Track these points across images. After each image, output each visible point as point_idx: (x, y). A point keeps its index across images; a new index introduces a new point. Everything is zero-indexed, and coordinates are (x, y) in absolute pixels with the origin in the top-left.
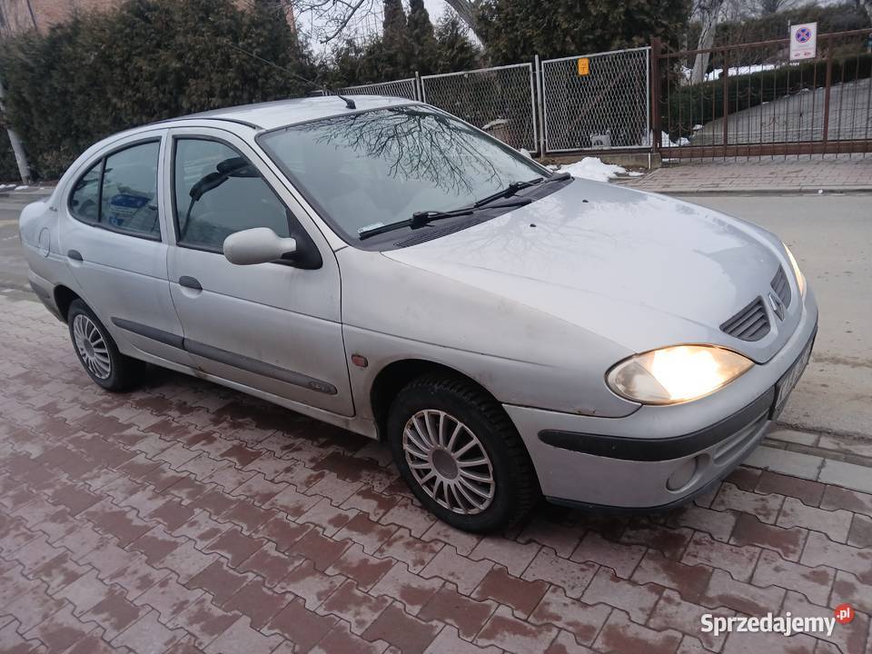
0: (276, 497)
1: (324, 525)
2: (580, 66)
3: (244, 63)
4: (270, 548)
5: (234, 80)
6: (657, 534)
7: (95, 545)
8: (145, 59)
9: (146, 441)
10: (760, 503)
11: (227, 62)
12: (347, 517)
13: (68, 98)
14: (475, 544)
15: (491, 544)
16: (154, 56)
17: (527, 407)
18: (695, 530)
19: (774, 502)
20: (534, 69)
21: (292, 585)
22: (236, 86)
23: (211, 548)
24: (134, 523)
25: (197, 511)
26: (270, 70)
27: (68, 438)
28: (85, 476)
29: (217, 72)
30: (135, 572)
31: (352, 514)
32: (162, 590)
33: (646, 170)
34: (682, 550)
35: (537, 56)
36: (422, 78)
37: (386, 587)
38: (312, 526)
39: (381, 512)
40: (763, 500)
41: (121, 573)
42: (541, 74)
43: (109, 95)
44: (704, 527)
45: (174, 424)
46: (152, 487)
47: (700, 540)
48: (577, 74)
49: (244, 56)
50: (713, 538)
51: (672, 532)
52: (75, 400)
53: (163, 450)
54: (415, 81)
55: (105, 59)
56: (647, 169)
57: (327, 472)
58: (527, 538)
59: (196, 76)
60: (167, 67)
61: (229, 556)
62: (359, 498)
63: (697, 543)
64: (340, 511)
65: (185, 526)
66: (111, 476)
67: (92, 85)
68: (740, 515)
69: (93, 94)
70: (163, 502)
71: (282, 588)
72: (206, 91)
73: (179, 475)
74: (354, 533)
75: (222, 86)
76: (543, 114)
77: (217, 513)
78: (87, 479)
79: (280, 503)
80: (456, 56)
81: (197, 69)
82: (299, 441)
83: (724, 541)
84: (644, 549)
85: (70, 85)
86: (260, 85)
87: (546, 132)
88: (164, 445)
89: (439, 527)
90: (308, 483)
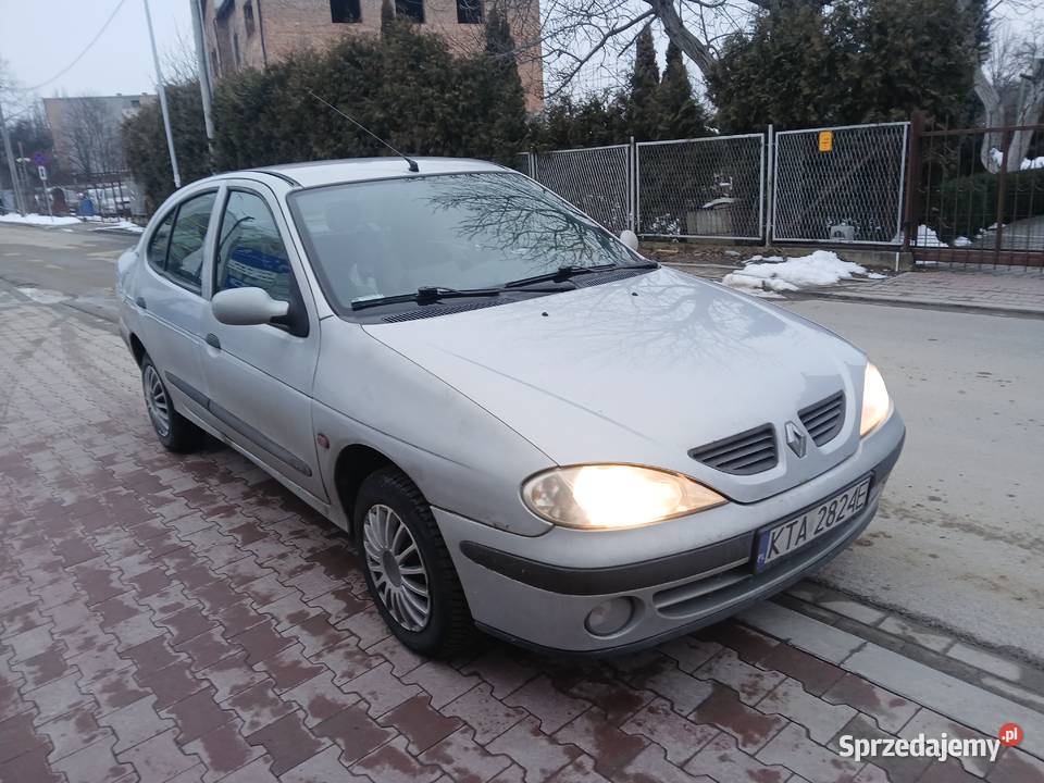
0: (253, 583)
1: (282, 618)
2: (822, 140)
3: (449, 117)
4: (217, 633)
5: (435, 136)
6: (614, 691)
7: (66, 599)
8: (351, 107)
9: (172, 505)
10: (753, 679)
11: (430, 116)
12: (308, 614)
13: (273, 144)
14: (414, 666)
15: (431, 670)
16: (359, 105)
17: (450, 512)
18: (659, 695)
19: (769, 680)
20: (766, 142)
21: (215, 673)
22: (437, 142)
23: (164, 622)
24: (113, 585)
25: (175, 582)
26: (476, 127)
27: (105, 492)
28: (98, 531)
29: (420, 125)
30: (85, 632)
31: (313, 613)
32: (98, 654)
33: (892, 273)
34: (630, 714)
35: (770, 126)
36: (638, 144)
37: (300, 695)
38: (270, 617)
39: (344, 615)
40: (758, 676)
41: (71, 631)
42: (774, 147)
43: (311, 144)
44: (671, 694)
45: (208, 493)
46: (149, 552)
47: (658, 708)
48: (817, 148)
49: (449, 110)
50: (672, 709)
51: (631, 692)
52: (134, 455)
53: (181, 517)
54: (629, 148)
55: (311, 104)
56: (894, 271)
57: (318, 564)
58: (472, 670)
59: (397, 128)
60: (371, 117)
61: (175, 632)
62: (331, 597)
63: (652, 710)
64: (305, 607)
65: (155, 596)
66: (122, 534)
67: (296, 132)
68: (720, 687)
69: (296, 140)
70: (150, 568)
71: (204, 674)
72: (407, 145)
73: (181, 544)
74: (305, 632)
75: (423, 141)
76: (773, 195)
77: (191, 588)
78: (97, 534)
79: (253, 589)
80: (679, 121)
81: (399, 121)
82: (310, 528)
83: (682, 713)
84: (588, 705)
85: (275, 130)
86: (463, 143)
87: (775, 216)
88: (187, 511)
89: (392, 641)
90: (292, 573)
